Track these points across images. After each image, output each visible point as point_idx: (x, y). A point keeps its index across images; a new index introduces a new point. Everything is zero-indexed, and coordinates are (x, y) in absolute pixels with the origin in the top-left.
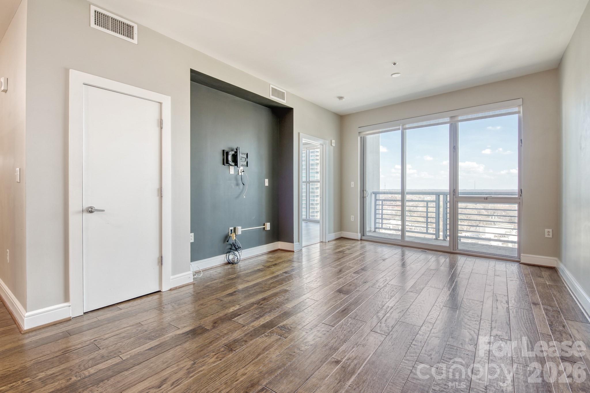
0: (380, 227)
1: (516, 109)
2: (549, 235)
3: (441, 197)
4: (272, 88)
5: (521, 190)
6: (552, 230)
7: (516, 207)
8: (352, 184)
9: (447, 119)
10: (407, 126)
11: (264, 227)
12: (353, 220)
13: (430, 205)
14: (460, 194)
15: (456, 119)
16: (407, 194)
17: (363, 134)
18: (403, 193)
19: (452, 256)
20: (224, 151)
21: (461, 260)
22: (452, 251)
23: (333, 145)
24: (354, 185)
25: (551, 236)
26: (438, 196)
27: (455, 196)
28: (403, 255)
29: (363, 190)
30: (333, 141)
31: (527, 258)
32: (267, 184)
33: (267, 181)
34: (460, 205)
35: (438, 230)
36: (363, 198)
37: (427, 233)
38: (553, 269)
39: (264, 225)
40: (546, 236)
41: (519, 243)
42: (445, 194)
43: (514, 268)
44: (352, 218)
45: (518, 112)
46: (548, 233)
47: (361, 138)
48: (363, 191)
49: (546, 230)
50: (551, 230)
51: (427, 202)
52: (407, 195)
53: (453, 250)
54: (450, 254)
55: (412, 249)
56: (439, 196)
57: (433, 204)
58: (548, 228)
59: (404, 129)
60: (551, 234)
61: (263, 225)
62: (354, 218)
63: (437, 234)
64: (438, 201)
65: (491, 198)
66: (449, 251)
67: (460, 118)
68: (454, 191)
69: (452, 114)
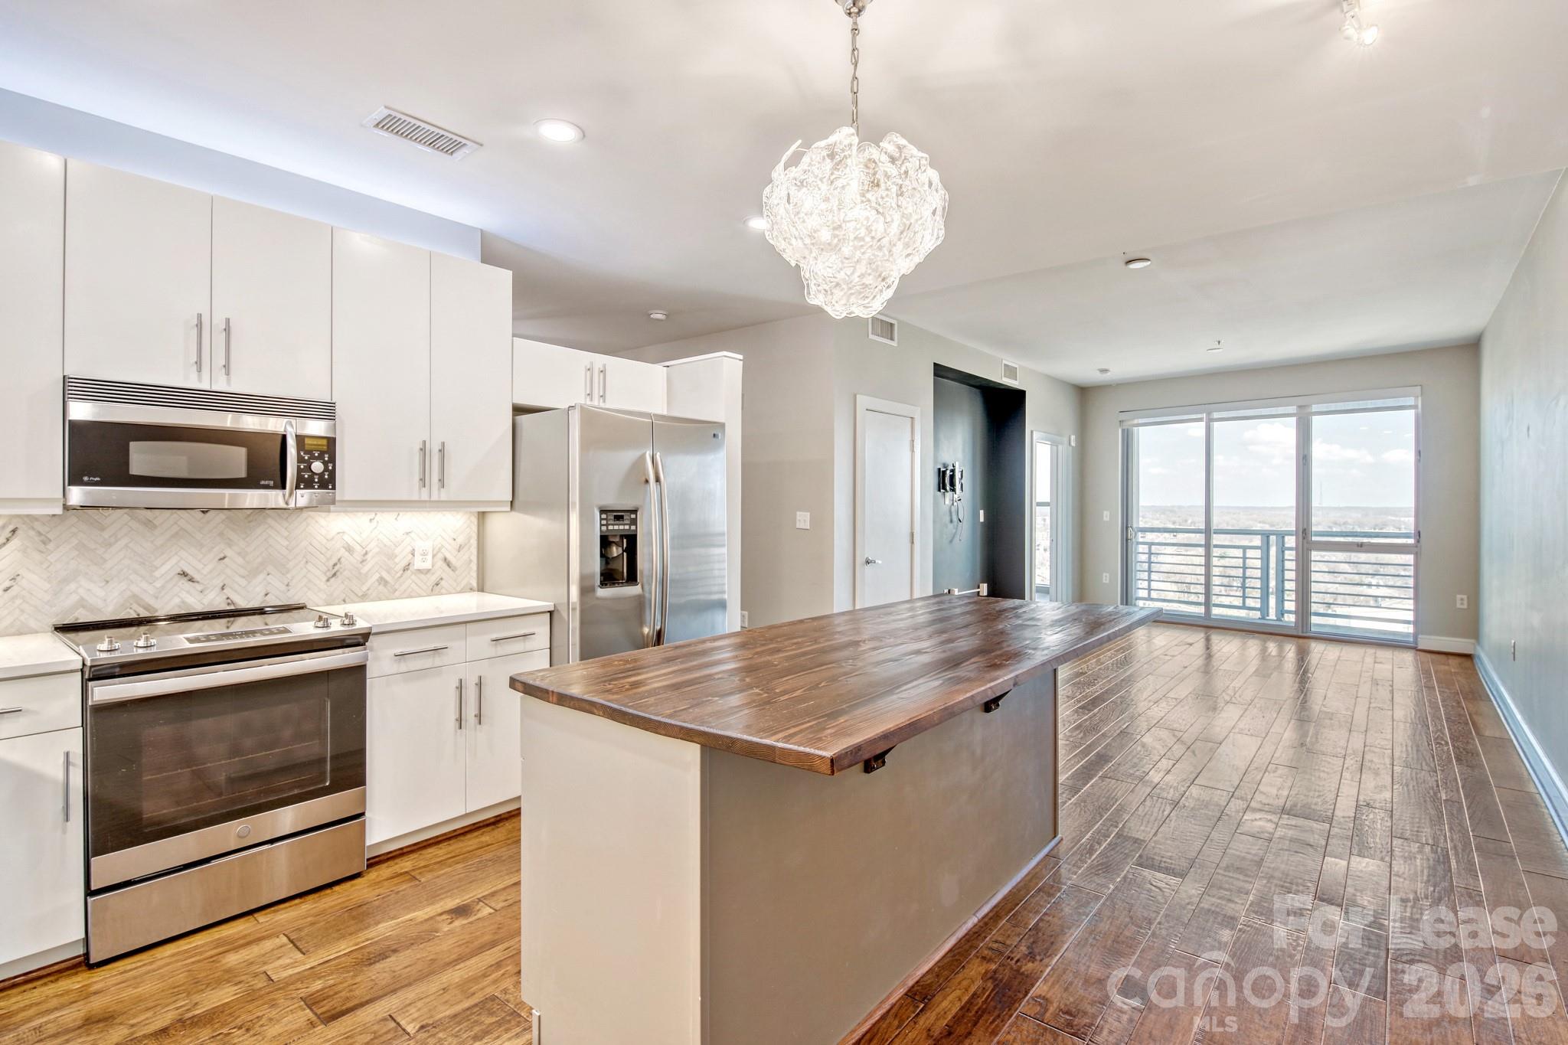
0: (1147, 596)
1: (1411, 401)
2: (1462, 604)
3: (1273, 538)
4: (1005, 365)
5: (1419, 532)
6: (1468, 598)
7: (1409, 558)
8: (1106, 516)
9: (1292, 409)
10: (1217, 415)
11: (978, 590)
12: (1108, 582)
13: (1250, 553)
14: (1315, 535)
15: (1309, 410)
16: (1215, 533)
17: (1126, 425)
18: (1208, 532)
19: (1301, 641)
20: (939, 469)
21: (1316, 648)
22: (1300, 634)
23: (1073, 444)
24: (1109, 515)
25: (1465, 606)
26: (1266, 538)
27: (1305, 541)
28: (1208, 640)
29: (1126, 526)
30: (1073, 437)
31: (1428, 642)
32: (982, 519)
33: (982, 512)
34: (1315, 555)
35: (1265, 599)
36: (1126, 541)
37: (1243, 608)
38: (1468, 657)
39: (979, 587)
40: (1459, 606)
41: (1416, 623)
42: (1282, 536)
44: (1104, 578)
45: (1415, 407)
46: (1461, 601)
47: (1123, 430)
48: (1127, 528)
49: (1459, 597)
50: (1465, 597)
51: (1245, 548)
52: (1214, 535)
53: (1303, 632)
54: (1296, 639)
55: (1227, 631)
56: (1268, 537)
57: (1258, 553)
58: (1460, 593)
59: (1210, 421)
60: (1465, 602)
61: (977, 586)
62: (1108, 578)
63: (1264, 609)
64: (1265, 548)
65: (1368, 545)
66: (1295, 633)
67: (1315, 408)
68: (1304, 532)
69: (1301, 401)
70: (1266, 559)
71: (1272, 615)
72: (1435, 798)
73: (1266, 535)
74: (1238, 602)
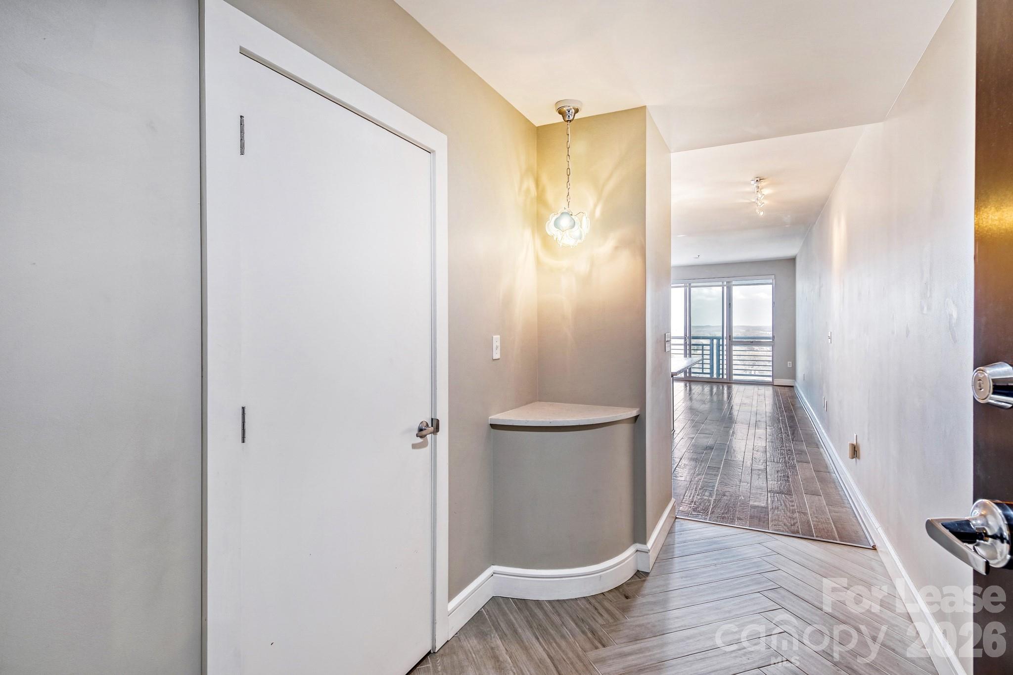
1: (771, 281)
3: (715, 341)
5: (774, 336)
7: (769, 348)
9: (724, 283)
10: (692, 285)
14: (736, 338)
15: (731, 284)
19: (729, 384)
21: (736, 387)
22: (728, 382)
25: (791, 366)
26: (712, 341)
27: (730, 341)
31: (778, 382)
34: (734, 348)
35: (712, 368)
37: (703, 373)
38: (791, 387)
40: (788, 366)
41: (773, 376)
42: (718, 339)
43: (770, 388)
45: (772, 283)
49: (788, 363)
50: (791, 362)
51: (703, 345)
54: (726, 384)
57: (708, 348)
58: (789, 361)
59: (691, 287)
60: (791, 364)
63: (712, 373)
64: (712, 345)
66: (726, 382)
67: (734, 283)
68: (730, 337)
69: (728, 280)
70: (712, 350)
71: (715, 376)
72: (778, 419)
73: (712, 339)
74: (701, 371)
